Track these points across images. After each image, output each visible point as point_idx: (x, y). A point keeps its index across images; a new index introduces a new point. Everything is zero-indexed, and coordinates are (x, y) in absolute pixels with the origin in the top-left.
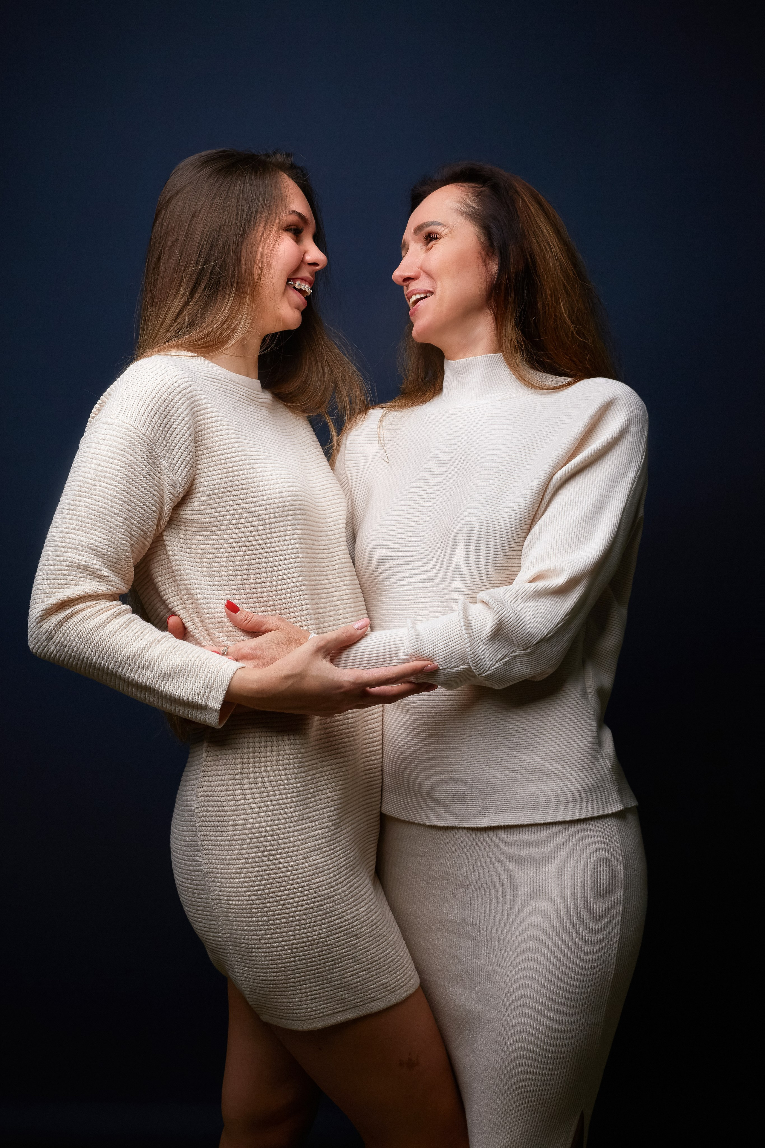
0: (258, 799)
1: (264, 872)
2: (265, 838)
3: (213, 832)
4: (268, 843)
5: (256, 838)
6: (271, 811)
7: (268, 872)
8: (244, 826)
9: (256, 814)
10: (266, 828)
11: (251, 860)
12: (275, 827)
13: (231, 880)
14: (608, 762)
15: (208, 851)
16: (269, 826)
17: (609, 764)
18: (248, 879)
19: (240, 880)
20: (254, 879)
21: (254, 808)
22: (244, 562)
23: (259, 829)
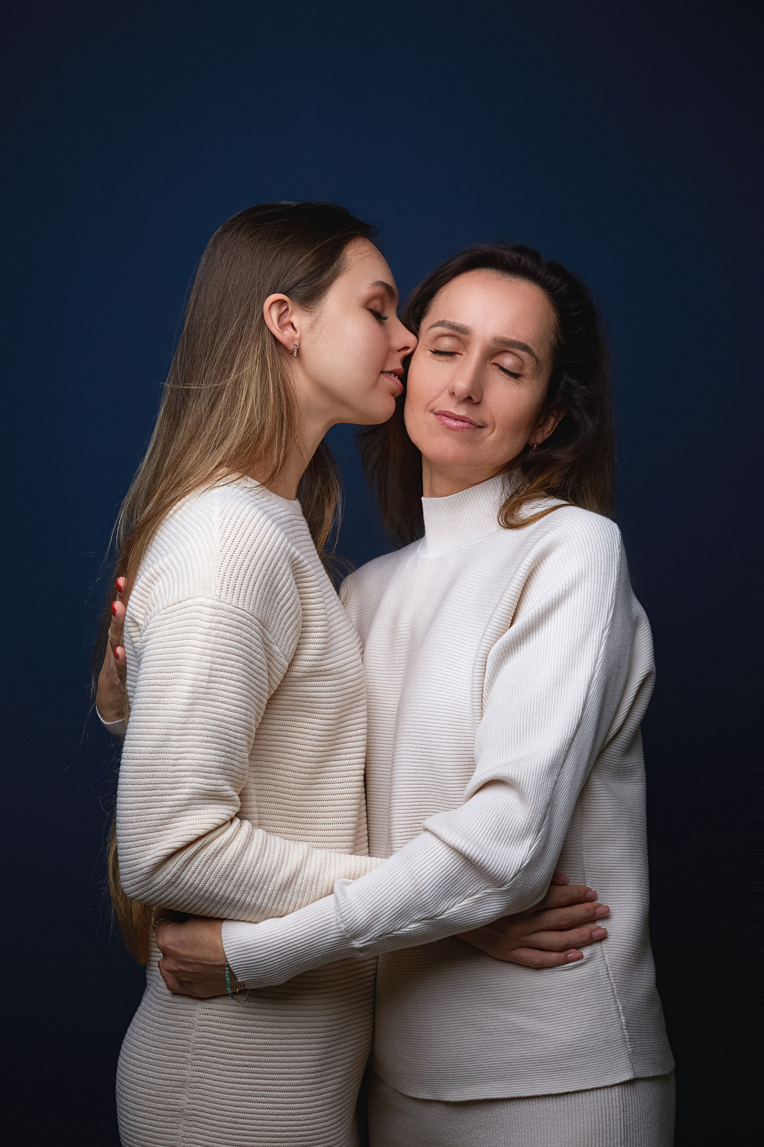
0: (275, 1040)
1: (264, 1127)
2: (275, 1087)
3: (213, 1069)
4: (277, 1093)
5: (264, 1085)
6: (287, 1056)
7: (269, 1128)
8: (254, 1068)
9: (270, 1058)
10: (279, 1076)
11: (251, 1110)
12: (289, 1075)
13: (221, 1129)
14: (622, 1017)
15: (198, 1090)
16: (282, 1074)
17: (623, 1021)
18: (241, 1131)
19: (232, 1130)
20: (250, 1132)
21: (269, 1050)
22: (309, 759)
23: (270, 1075)
